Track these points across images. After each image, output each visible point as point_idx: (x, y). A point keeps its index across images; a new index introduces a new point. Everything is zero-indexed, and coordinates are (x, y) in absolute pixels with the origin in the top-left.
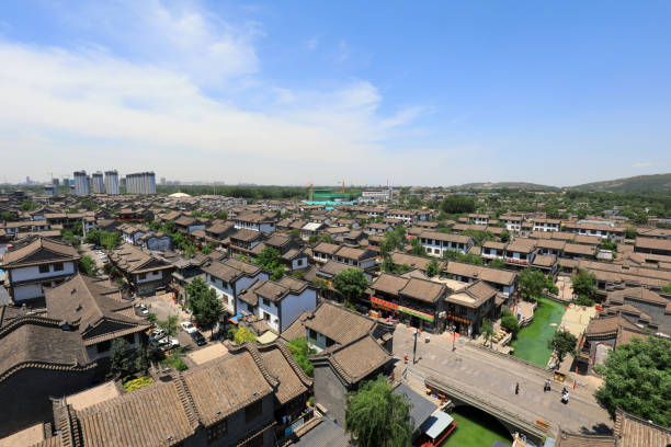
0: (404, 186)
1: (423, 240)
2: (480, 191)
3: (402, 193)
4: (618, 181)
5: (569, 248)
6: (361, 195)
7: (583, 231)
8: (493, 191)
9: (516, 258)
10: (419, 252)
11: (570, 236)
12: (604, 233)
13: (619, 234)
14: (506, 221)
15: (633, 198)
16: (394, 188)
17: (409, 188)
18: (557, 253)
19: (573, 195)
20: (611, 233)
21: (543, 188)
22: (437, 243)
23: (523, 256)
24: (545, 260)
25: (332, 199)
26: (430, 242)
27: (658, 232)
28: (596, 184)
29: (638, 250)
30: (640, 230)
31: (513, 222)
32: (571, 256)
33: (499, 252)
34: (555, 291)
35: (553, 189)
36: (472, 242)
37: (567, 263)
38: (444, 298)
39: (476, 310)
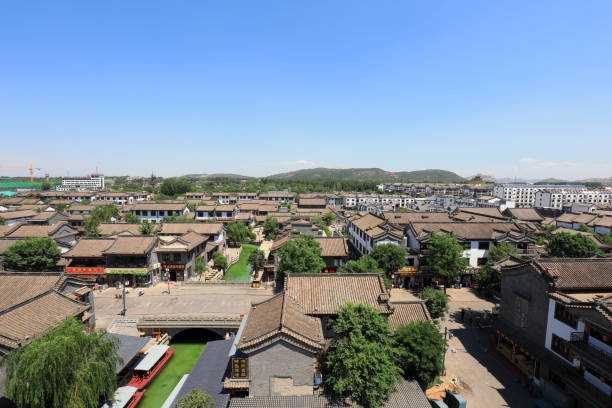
0: (119, 175)
1: (138, 212)
2: (197, 180)
3: (117, 182)
4: (291, 173)
5: (262, 209)
6: (60, 184)
7: (271, 199)
8: (208, 179)
9: (224, 217)
10: (134, 222)
11: (263, 201)
12: (283, 199)
13: (291, 199)
14: (218, 197)
15: (298, 182)
16: (106, 178)
17: (125, 178)
18: (256, 212)
19: (265, 181)
20: (286, 198)
22: (153, 213)
23: (229, 214)
24: (246, 216)
25: (13, 189)
26: (145, 213)
27: (309, 195)
28: (279, 175)
29: (300, 206)
30: (301, 195)
31: (223, 197)
32: (265, 213)
33: (211, 214)
34: (253, 237)
35: (252, 178)
36: (187, 209)
37: (260, 218)
38: (157, 249)
39: (189, 254)
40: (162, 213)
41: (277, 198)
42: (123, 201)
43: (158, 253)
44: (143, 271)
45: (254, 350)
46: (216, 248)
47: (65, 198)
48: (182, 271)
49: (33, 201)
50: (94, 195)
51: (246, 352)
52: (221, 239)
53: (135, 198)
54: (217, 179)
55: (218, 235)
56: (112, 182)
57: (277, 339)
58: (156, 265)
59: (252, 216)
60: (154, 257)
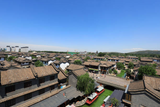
0: (89, 52)
6: (80, 53)
7: (130, 58)
8: (109, 53)
13: (137, 59)
17: (90, 52)
19: (126, 54)
20: (135, 58)
21: (120, 53)
22: (98, 59)
23: (117, 60)
24: (122, 62)
29: (141, 61)
32: (128, 62)
33: (112, 60)
34: (125, 68)
36: (105, 59)
37: (127, 63)
38: (100, 65)
39: (108, 68)
40: (100, 59)
41: (132, 58)
42: (91, 57)
43: (101, 67)
44: (97, 70)
45: (134, 93)
46: (114, 69)
47: (81, 55)
48: (106, 72)
49: (76, 56)
50: (86, 55)
51: (131, 93)
52: (115, 66)
53: (93, 56)
54: (112, 53)
55: (114, 65)
56: (88, 53)
57: (144, 92)
58: (100, 69)
59: (124, 62)
60: (99, 67)
